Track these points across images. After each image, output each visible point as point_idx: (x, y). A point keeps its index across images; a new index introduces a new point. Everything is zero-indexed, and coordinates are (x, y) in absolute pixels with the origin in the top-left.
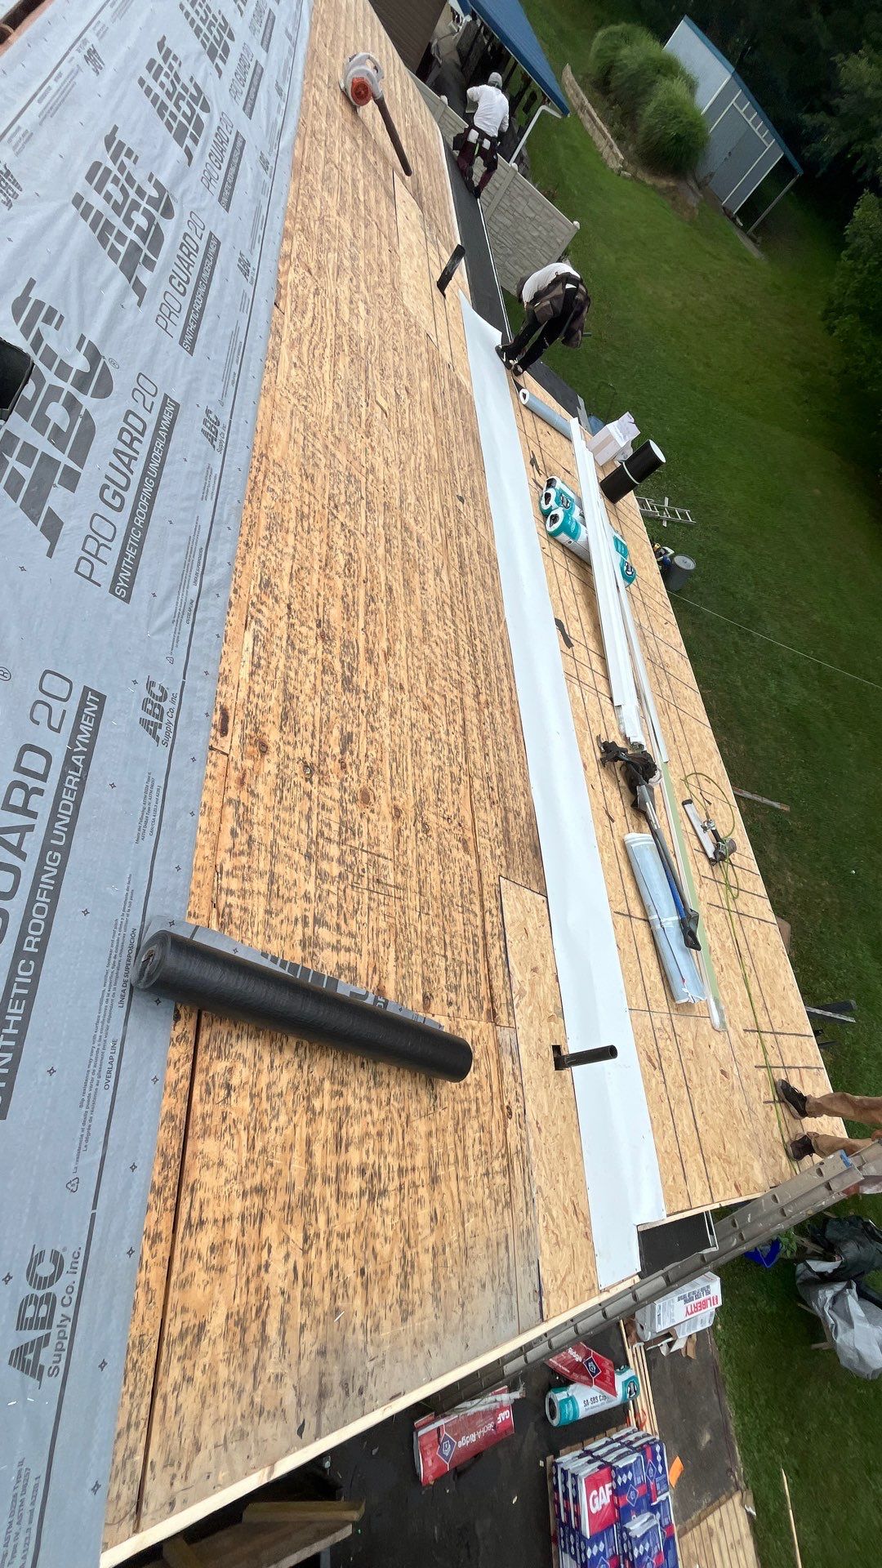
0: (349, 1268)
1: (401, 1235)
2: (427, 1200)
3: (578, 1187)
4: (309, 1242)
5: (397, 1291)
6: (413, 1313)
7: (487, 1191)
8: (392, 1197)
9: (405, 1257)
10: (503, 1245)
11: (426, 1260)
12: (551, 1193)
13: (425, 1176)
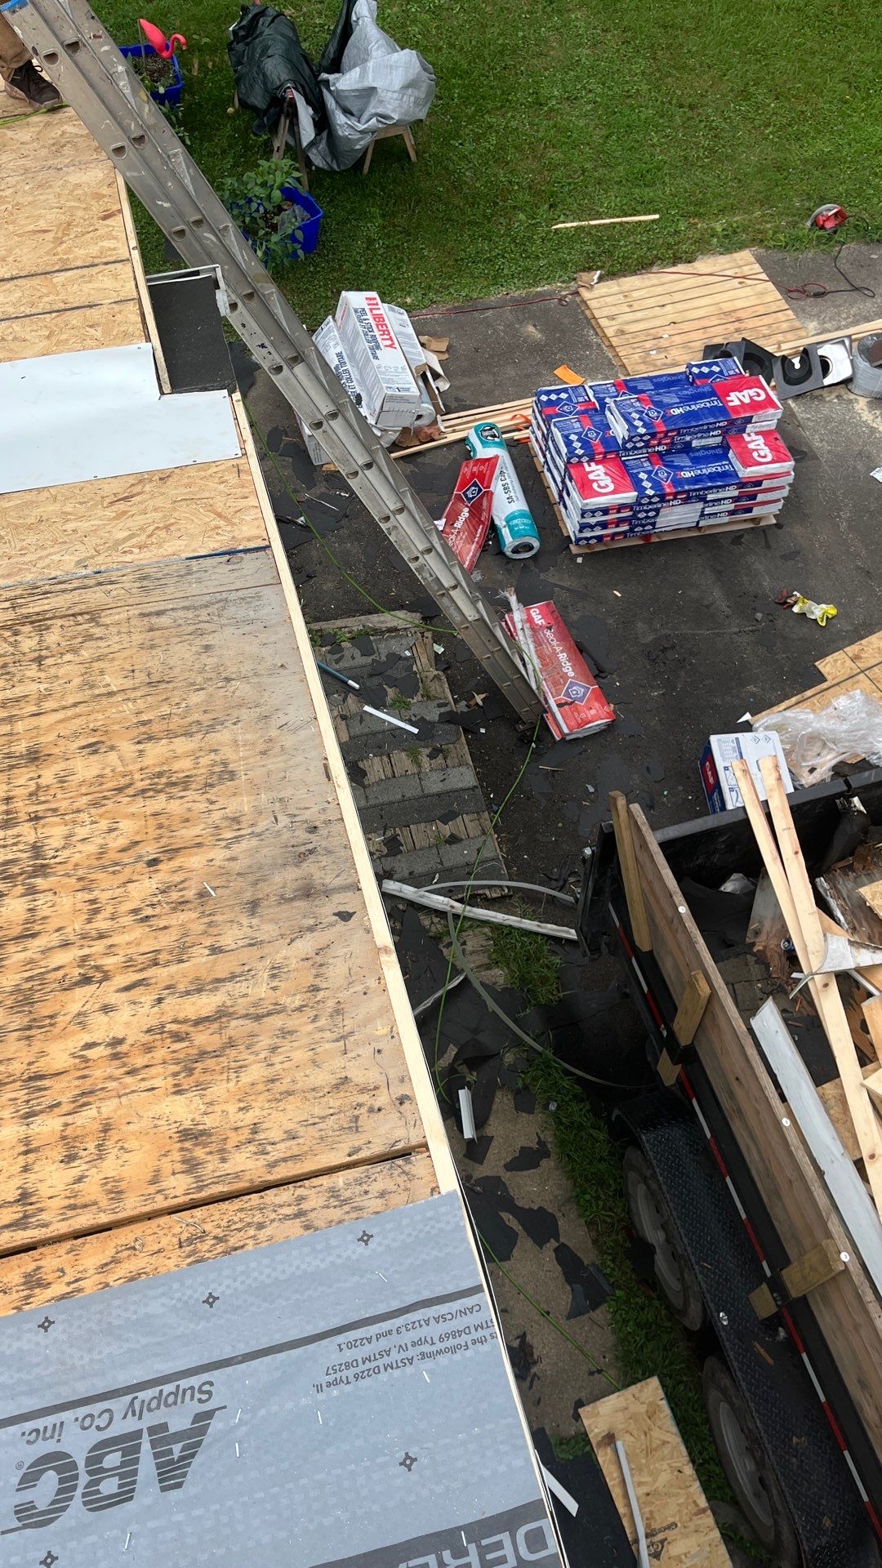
0: (144, 887)
1: (110, 804)
2: (62, 765)
3: (87, 494)
4: (91, 973)
5: (191, 795)
6: (225, 764)
7: (68, 657)
8: (47, 831)
9: (144, 791)
10: (154, 620)
11: (155, 752)
12: (92, 541)
13: (23, 778)
